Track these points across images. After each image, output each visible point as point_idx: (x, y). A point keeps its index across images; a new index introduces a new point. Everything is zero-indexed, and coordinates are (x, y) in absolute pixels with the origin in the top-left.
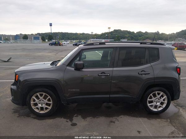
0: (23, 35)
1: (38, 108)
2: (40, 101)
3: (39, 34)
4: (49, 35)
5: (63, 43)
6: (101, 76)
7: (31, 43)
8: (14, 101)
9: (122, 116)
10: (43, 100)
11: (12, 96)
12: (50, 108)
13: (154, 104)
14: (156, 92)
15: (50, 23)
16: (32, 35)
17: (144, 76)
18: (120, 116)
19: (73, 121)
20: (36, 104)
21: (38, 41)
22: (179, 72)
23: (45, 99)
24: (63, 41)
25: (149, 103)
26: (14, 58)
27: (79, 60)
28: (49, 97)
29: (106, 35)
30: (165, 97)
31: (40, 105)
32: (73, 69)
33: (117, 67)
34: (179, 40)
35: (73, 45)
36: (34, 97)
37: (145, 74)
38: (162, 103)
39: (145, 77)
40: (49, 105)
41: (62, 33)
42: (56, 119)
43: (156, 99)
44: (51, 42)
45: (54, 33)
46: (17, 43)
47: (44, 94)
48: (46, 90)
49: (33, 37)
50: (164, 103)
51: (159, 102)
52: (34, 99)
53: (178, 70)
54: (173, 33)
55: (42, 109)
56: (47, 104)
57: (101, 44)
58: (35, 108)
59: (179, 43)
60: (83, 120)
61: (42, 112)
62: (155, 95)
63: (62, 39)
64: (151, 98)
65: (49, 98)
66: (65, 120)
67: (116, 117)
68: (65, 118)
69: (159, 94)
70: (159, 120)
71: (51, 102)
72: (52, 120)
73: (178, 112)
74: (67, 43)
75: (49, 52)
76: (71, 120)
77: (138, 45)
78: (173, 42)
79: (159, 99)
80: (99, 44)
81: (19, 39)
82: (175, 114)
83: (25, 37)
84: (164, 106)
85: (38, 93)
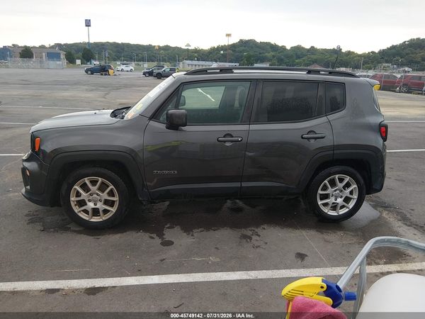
0: (19, 47)
1: (86, 212)
2: (91, 195)
3: (59, 45)
4: (85, 49)
5: (120, 68)
6: (225, 142)
7: (42, 68)
8: (30, 196)
9: (265, 226)
10: (97, 194)
11: (25, 186)
12: (113, 210)
13: (331, 200)
14: (337, 176)
15: (86, 20)
16: (42, 47)
17: (312, 141)
18: (262, 226)
19: (164, 237)
20: (81, 203)
21: (58, 63)
22: (384, 135)
23: (103, 192)
24: (119, 63)
25: (321, 199)
26: (6, 104)
27: (176, 107)
28: (112, 187)
29: (222, 52)
30: (354, 186)
31: (91, 205)
32: (163, 126)
33: (257, 121)
34: (385, 69)
35: (144, 74)
36: (77, 187)
37: (316, 138)
38: (347, 200)
39: (314, 144)
40: (111, 204)
41: (115, 45)
42: (128, 233)
43: (335, 191)
44: (89, 66)
45: (97, 45)
46: (7, 67)
47: (100, 179)
48: (106, 171)
49: (44, 54)
50: (351, 199)
51: (341, 197)
52: (78, 192)
53: (383, 130)
54: (372, 52)
55: (96, 212)
56: (106, 202)
57: (222, 70)
58: (80, 212)
59: (385, 75)
60: (185, 234)
61: (95, 219)
62: (333, 183)
63: (115, 60)
64: (325, 188)
65: (112, 190)
66: (148, 234)
67: (253, 228)
68: (146, 231)
69: (341, 180)
70: (340, 233)
71: (116, 199)
72: (119, 235)
73: (379, 218)
74: (129, 69)
75: (87, 90)
76: (161, 235)
77: (302, 75)
78: (371, 73)
79: (341, 191)
80: (218, 71)
81: (11, 57)
82: (372, 221)
83: (27, 53)
84: (351, 205)
85: (86, 179)
